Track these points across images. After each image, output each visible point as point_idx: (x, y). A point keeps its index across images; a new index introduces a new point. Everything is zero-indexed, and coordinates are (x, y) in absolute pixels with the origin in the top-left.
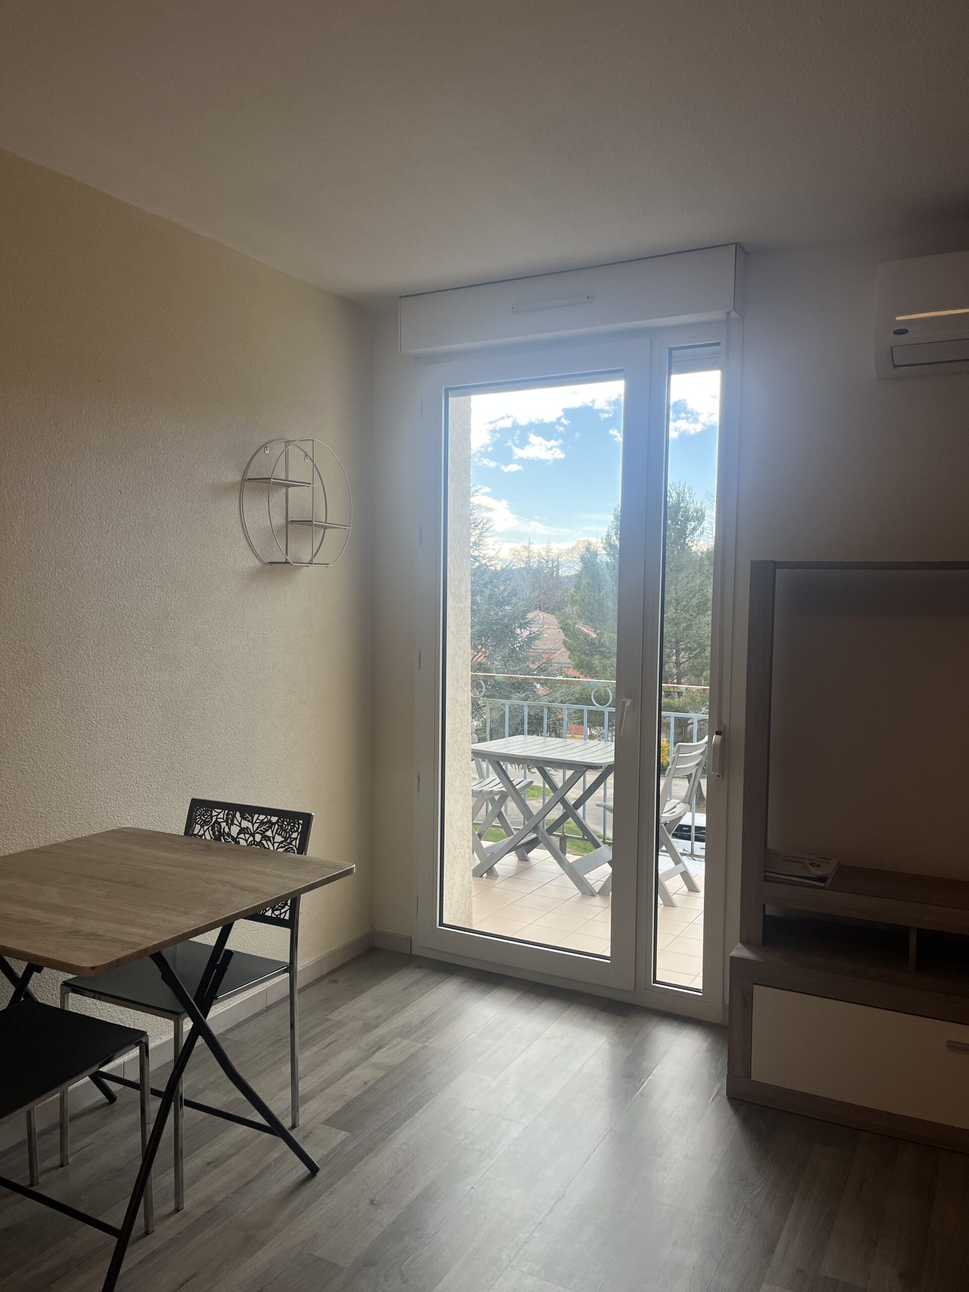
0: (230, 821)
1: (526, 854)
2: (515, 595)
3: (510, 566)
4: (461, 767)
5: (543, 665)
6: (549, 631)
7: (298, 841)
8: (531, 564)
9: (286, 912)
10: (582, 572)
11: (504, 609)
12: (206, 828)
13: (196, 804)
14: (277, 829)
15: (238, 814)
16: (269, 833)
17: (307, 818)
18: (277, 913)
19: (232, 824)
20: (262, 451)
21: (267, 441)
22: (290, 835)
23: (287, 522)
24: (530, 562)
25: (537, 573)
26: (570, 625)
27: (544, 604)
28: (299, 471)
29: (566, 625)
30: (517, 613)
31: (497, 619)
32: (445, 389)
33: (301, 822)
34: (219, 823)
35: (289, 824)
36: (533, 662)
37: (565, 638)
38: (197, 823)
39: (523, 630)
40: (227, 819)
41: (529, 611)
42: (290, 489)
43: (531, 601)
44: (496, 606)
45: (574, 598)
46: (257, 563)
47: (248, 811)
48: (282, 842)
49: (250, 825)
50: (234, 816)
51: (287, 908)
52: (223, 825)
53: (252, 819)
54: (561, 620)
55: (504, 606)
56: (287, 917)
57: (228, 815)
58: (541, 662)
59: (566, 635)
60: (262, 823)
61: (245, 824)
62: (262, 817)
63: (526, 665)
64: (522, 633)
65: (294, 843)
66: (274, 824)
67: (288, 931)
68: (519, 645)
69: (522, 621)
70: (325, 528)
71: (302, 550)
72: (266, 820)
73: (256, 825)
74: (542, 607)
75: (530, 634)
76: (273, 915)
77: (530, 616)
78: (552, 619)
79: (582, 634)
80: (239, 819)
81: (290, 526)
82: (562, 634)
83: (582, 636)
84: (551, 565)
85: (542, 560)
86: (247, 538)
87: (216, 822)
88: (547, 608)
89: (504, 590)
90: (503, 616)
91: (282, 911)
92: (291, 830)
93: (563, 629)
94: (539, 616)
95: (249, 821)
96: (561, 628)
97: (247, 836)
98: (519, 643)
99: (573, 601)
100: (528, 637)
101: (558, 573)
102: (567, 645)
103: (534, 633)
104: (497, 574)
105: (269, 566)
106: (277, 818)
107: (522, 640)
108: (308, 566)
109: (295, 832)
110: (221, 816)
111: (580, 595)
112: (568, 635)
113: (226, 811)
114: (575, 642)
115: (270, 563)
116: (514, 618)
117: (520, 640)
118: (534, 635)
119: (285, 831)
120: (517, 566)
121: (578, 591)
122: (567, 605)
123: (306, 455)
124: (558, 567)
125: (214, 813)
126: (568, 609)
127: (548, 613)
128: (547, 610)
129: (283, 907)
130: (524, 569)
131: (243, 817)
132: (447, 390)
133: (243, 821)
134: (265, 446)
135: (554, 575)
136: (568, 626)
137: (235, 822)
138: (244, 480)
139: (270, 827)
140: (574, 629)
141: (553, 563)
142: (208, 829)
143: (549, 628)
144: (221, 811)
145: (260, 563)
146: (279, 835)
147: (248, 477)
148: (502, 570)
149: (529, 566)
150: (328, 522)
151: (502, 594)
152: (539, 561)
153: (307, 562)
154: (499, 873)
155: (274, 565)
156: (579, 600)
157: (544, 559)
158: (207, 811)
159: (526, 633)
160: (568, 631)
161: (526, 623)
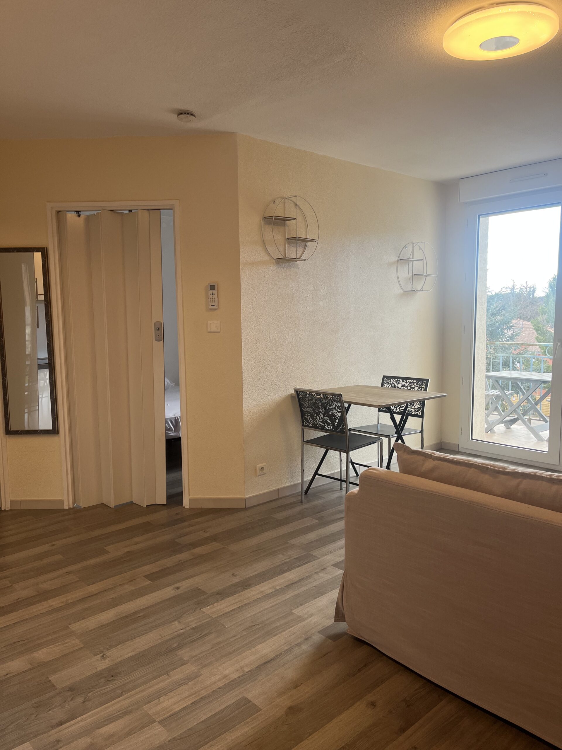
0: (398, 383)
1: (510, 426)
2: (504, 309)
3: (501, 292)
4: (481, 377)
5: (522, 352)
6: (526, 332)
7: (424, 388)
8: (515, 290)
9: (420, 412)
10: (550, 293)
11: (497, 318)
12: (389, 385)
13: (384, 377)
14: (416, 385)
15: (401, 380)
16: (413, 386)
17: (427, 380)
18: (417, 413)
19: (399, 383)
20: (405, 248)
21: (406, 244)
22: (421, 387)
23: (413, 275)
24: (514, 289)
25: (519, 296)
26: (540, 327)
27: (523, 315)
28: (417, 254)
29: (538, 327)
30: (505, 320)
31: (492, 324)
32: (479, 215)
33: (425, 382)
34: (394, 384)
35: (420, 383)
36: (515, 350)
37: (537, 335)
38: (385, 384)
39: (508, 331)
40: (397, 382)
41: (513, 319)
42: (414, 262)
43: (515, 313)
44: (492, 316)
45: (544, 310)
46: (402, 292)
47: (404, 379)
48: (418, 389)
49: (406, 384)
50: (399, 381)
51: (420, 411)
52: (395, 384)
53: (407, 381)
54: (535, 324)
55: (497, 316)
56: (420, 414)
57: (397, 380)
58: (520, 350)
59: (538, 333)
60: (410, 383)
61: (404, 383)
62: (410, 381)
63: (510, 351)
64: (508, 332)
65: (423, 389)
66: (415, 383)
67: (421, 419)
68: (506, 339)
69: (508, 325)
70: (426, 276)
71: (418, 286)
72: (412, 382)
73: (408, 384)
74: (522, 317)
75: (513, 333)
76: (415, 414)
77: (514, 321)
78: (529, 324)
79: (549, 333)
80: (402, 382)
81: (414, 276)
82: (535, 333)
83: (548, 334)
84: (529, 290)
85: (522, 287)
86: (399, 282)
87: (393, 383)
88: (525, 318)
89: (497, 307)
90: (496, 322)
91: (419, 412)
92: (421, 385)
93: (536, 330)
94: (520, 323)
95: (405, 382)
96: (535, 329)
97: (405, 387)
98: (506, 338)
99: (543, 311)
100: (512, 334)
101: (533, 295)
102: (539, 340)
103: (516, 332)
104: (493, 297)
105: (406, 292)
106: (416, 381)
107: (508, 336)
108: (420, 292)
109: (423, 385)
110: (395, 381)
111: (548, 308)
112: (539, 333)
113: (397, 379)
114: (543, 338)
115: (406, 291)
116: (503, 323)
117: (506, 336)
118: (516, 333)
119: (419, 385)
120: (505, 292)
121: (547, 306)
122: (539, 316)
123: (420, 248)
124: (534, 292)
125: (392, 380)
126: (539, 318)
127: (526, 321)
128: (525, 319)
129: (419, 411)
130: (510, 293)
131: (403, 381)
132: (479, 216)
133: (403, 382)
134: (406, 246)
135: (531, 297)
136: (539, 328)
137: (400, 383)
138: (398, 260)
139: (413, 384)
140: (543, 330)
141: (530, 289)
142: (390, 385)
143: (526, 330)
144: (394, 379)
145: (403, 291)
146: (417, 386)
147: (400, 259)
148: (496, 294)
149: (514, 291)
150: (427, 274)
151: (496, 309)
152: (521, 289)
153: (419, 290)
154: (496, 431)
155: (408, 292)
156: (547, 311)
157: (524, 287)
158: (389, 379)
159: (510, 332)
160: (539, 331)
161: (511, 326)
